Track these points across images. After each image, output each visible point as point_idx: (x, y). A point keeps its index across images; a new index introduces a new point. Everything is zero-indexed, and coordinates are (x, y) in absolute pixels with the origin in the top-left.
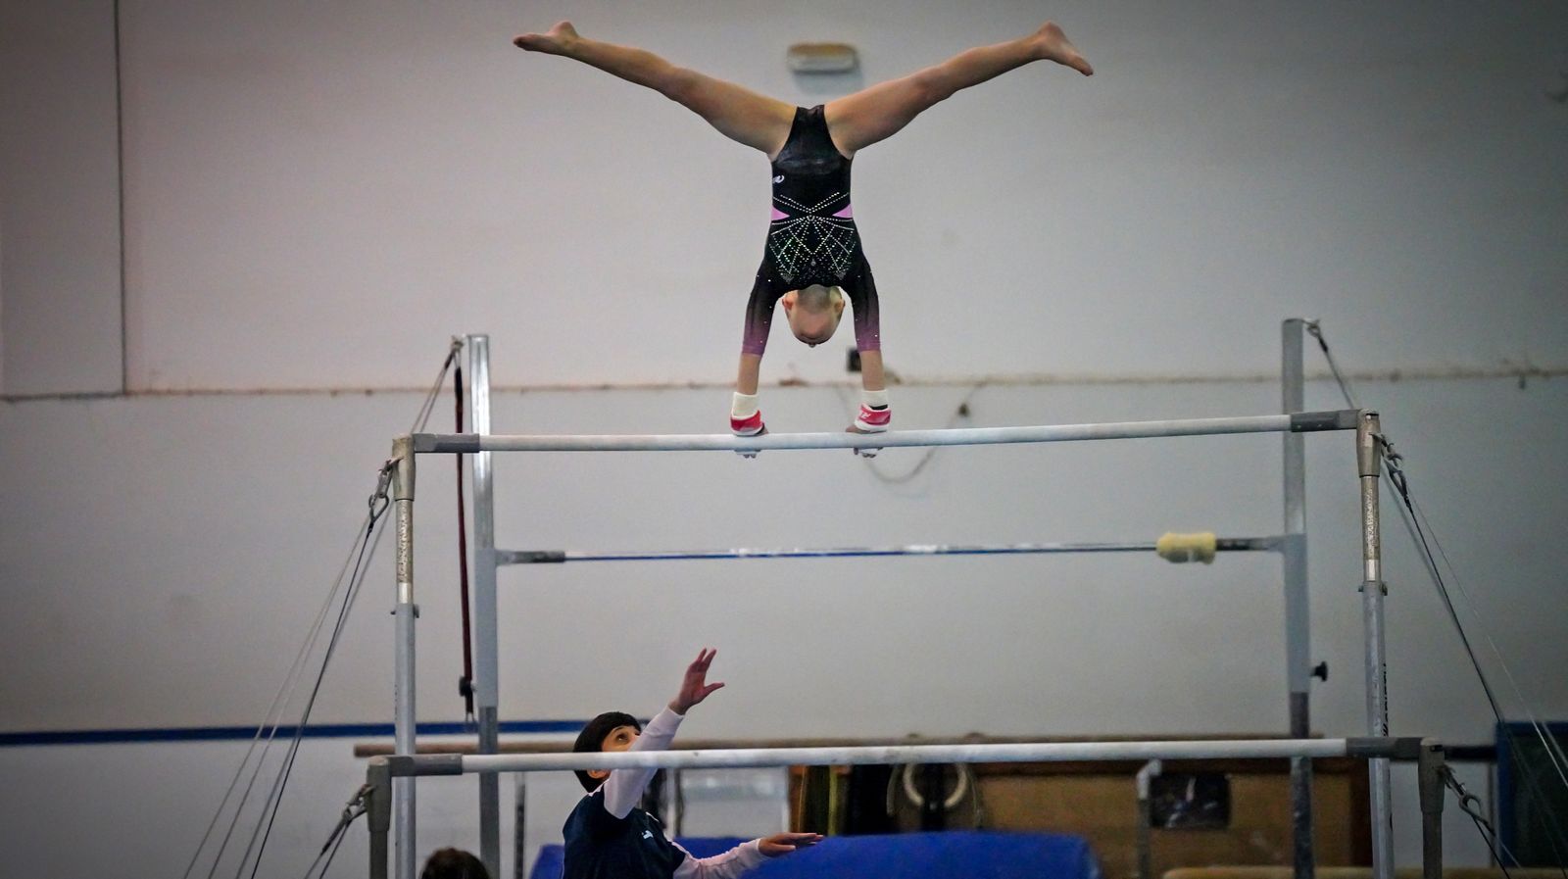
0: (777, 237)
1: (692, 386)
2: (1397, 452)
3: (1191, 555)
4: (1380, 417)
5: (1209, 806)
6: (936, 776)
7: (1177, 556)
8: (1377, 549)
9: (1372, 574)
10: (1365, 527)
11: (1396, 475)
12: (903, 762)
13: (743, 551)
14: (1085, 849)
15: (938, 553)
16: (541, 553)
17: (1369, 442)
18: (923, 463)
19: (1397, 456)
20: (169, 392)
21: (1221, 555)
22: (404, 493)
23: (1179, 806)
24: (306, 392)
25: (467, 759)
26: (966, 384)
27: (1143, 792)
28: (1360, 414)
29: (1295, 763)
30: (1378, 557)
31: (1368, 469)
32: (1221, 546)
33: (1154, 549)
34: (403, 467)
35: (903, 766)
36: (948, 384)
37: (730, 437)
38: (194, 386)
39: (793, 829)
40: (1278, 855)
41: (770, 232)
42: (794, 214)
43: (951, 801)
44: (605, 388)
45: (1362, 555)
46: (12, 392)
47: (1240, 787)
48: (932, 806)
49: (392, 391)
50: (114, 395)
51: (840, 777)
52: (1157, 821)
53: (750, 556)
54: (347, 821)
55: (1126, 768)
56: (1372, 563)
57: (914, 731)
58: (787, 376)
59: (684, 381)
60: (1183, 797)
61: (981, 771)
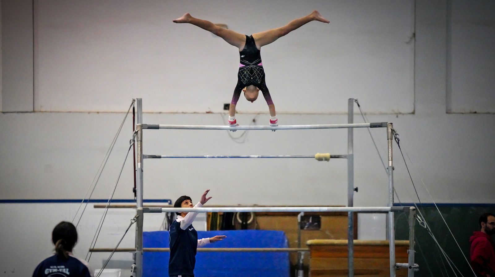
0: (241, 72)
1: (183, 113)
2: (398, 133)
3: (324, 159)
4: (393, 124)
5: (316, 224)
6: (245, 215)
7: (320, 159)
8: (392, 158)
9: (390, 165)
10: (389, 152)
11: (396, 139)
12: (236, 212)
13: (207, 156)
14: (284, 234)
15: (258, 157)
16: (155, 156)
17: (390, 131)
18: (243, 134)
19: (397, 134)
20: (46, 112)
21: (331, 159)
22: (139, 139)
23: (308, 224)
24: (81, 112)
25: (163, 209)
26: (255, 114)
27: (299, 220)
28: (388, 123)
29: (349, 213)
30: (392, 160)
31: (390, 138)
32: (331, 157)
33: (314, 157)
34: (139, 132)
35: (237, 213)
36: (250, 114)
37: (228, 126)
38: (52, 110)
39: (208, 229)
40: (332, 237)
41: (239, 70)
42: (247, 65)
43: (249, 222)
44: (160, 113)
45: (388, 160)
46: (4, 111)
47: (323, 219)
48: (244, 223)
49: (103, 112)
50: (31, 112)
51: (220, 215)
52: (302, 228)
53: (209, 157)
54: (132, 223)
55: (295, 214)
56: (390, 162)
57: (239, 203)
58: (208, 111)
59: (181, 111)
60: (309, 221)
61: (257, 214)
